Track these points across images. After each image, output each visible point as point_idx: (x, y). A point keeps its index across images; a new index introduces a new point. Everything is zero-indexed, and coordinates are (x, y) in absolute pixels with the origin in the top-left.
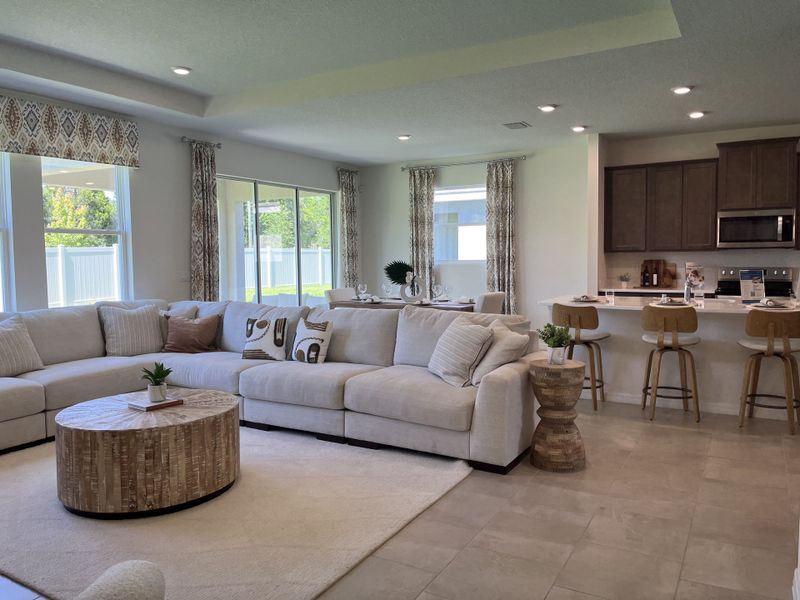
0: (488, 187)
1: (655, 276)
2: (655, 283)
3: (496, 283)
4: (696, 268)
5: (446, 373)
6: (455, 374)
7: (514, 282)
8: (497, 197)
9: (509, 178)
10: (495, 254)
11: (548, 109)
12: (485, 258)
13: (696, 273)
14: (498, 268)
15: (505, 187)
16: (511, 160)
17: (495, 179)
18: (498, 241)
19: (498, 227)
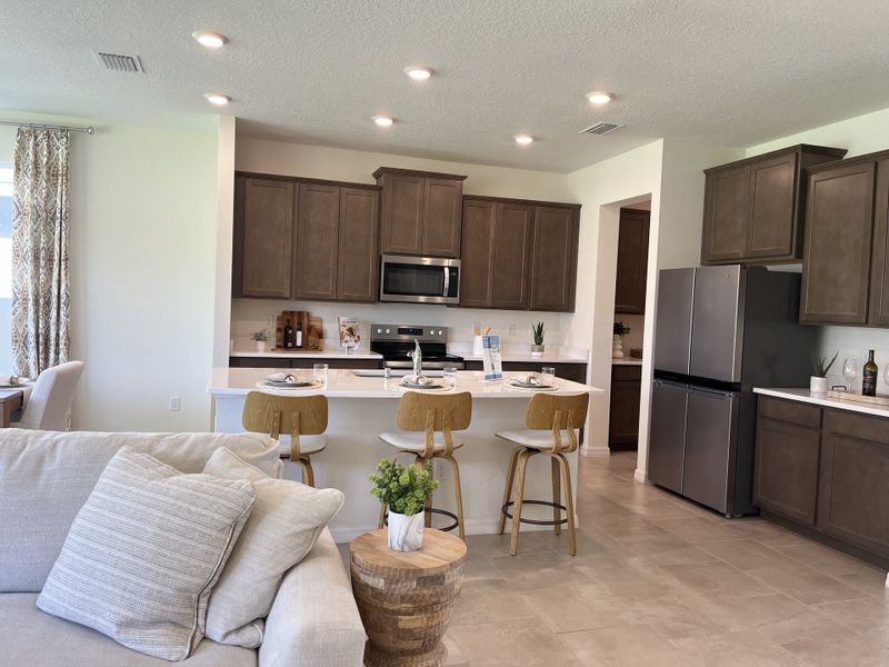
0: (18, 169)
1: (299, 334)
2: (299, 343)
3: (32, 339)
4: (350, 325)
5: (128, 624)
6: (155, 623)
7: (68, 338)
8: (34, 188)
9: (62, 160)
10: (30, 289)
11: (211, 42)
12: (10, 295)
13: (351, 331)
14: (36, 312)
15: (52, 175)
16: (64, 130)
17: (31, 157)
18: (37, 267)
19: (36, 242)
